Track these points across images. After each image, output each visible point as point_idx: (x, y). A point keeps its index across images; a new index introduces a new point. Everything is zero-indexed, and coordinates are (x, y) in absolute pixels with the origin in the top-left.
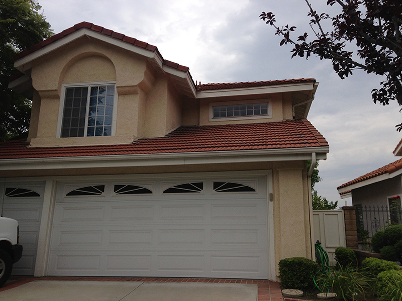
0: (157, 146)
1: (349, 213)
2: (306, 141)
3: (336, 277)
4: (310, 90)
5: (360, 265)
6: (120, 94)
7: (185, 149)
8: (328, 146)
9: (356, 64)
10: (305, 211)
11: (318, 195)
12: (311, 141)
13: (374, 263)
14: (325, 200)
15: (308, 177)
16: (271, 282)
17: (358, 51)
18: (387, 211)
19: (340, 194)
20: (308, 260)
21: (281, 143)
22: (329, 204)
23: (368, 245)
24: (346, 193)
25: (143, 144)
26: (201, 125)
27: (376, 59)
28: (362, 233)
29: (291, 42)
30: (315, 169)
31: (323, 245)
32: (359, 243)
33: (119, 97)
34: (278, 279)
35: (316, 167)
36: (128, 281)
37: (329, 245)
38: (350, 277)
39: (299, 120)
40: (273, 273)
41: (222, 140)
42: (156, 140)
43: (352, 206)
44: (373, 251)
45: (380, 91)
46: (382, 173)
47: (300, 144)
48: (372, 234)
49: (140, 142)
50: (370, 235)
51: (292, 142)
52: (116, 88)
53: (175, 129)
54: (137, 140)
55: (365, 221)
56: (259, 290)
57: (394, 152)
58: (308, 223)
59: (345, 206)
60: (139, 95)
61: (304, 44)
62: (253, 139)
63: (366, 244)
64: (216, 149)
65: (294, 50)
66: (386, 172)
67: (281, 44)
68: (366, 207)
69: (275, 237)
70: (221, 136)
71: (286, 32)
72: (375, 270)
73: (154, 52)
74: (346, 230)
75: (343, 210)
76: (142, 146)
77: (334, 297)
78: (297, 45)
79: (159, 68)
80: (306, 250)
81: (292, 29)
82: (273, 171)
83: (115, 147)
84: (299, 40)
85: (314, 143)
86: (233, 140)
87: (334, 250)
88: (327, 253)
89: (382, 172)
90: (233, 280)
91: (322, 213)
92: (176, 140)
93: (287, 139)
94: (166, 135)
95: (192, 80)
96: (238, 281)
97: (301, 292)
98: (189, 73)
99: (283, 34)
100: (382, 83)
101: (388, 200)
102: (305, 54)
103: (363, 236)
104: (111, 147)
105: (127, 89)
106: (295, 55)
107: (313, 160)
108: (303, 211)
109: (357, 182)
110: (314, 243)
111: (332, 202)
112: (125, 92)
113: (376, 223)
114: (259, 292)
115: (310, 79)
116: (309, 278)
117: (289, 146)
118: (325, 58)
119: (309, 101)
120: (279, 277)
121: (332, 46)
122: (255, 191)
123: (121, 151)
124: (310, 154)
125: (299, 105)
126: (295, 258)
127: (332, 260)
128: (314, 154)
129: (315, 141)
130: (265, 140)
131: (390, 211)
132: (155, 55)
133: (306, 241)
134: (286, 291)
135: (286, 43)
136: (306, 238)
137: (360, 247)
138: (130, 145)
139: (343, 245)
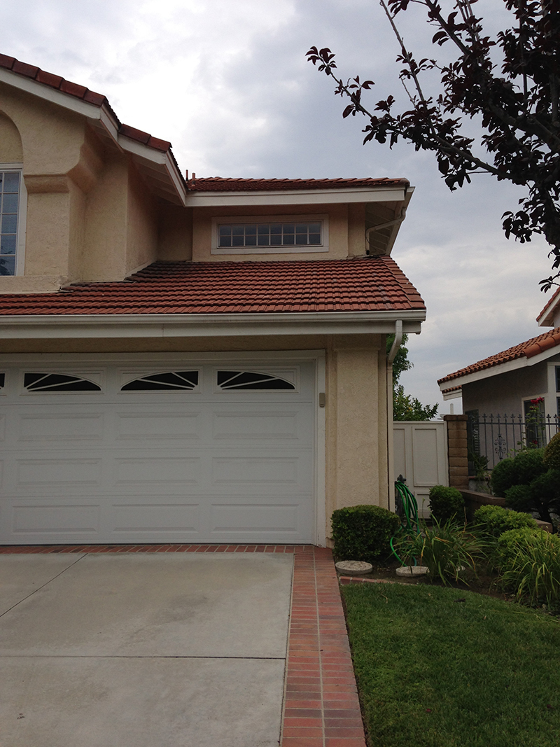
0: (108, 299)
1: (455, 427)
2: (387, 298)
3: (429, 541)
4: (398, 202)
5: (470, 518)
6: (32, 191)
7: (163, 306)
8: (425, 308)
9: (479, 164)
10: (380, 425)
11: (406, 394)
12: (396, 299)
13: (493, 515)
14: (416, 402)
15: (387, 364)
16: (317, 548)
17: (484, 137)
18: (520, 424)
19: (443, 392)
20: (383, 510)
21: (342, 301)
22: (423, 410)
23: (486, 483)
24: (453, 390)
25: (80, 294)
26: (196, 259)
27: (514, 155)
28: (476, 462)
29: (364, 111)
30: (402, 346)
31: (408, 483)
32: (470, 479)
33: (30, 197)
34: (331, 542)
35: (404, 344)
36: (56, 551)
37: (420, 483)
38: (453, 540)
39: (375, 257)
40: (322, 533)
41: (234, 292)
42: (107, 288)
43: (461, 413)
44: (493, 494)
45: (518, 215)
46: (516, 357)
47: (376, 303)
48: (493, 462)
49: (75, 291)
50: (490, 465)
51: (362, 299)
52: (22, 178)
53: (145, 266)
54: (67, 285)
55: (482, 439)
56: (296, 562)
57: (538, 320)
58: (384, 446)
59: (449, 414)
60: (69, 195)
61: (388, 118)
62: (292, 291)
63: (482, 480)
64: (222, 309)
65: (368, 128)
66: (522, 355)
67: (345, 114)
68: (485, 416)
69: (327, 470)
70: (232, 284)
71: (354, 90)
72: (495, 526)
73: (99, 106)
74: (449, 457)
75: (445, 422)
76: (78, 299)
77: (424, 575)
78: (374, 119)
79: (110, 140)
80: (380, 491)
81: (366, 85)
82: (326, 353)
83: (23, 299)
84: (377, 109)
85: (401, 303)
86: (256, 292)
87: (427, 491)
88: (416, 497)
89: (516, 355)
90: (251, 547)
91: (409, 427)
92: (146, 289)
93: (354, 294)
94: (127, 279)
95: (178, 168)
96: (260, 547)
97: (367, 566)
98: (172, 154)
99: (349, 94)
100: (521, 201)
101: (523, 403)
102: (388, 138)
103: (478, 466)
104: (15, 300)
105: (46, 181)
106: (369, 138)
107: (397, 334)
108: (376, 424)
109: (471, 372)
110: (393, 479)
111: (428, 406)
112: (42, 187)
113: (500, 444)
114: (296, 568)
115: (399, 180)
116: (383, 542)
117: (356, 306)
118: (424, 148)
119: (396, 221)
120: (331, 539)
121: (438, 125)
122: (293, 388)
123: (36, 307)
124: (393, 323)
125: (378, 228)
126: (359, 507)
127: (424, 508)
128: (399, 324)
129: (403, 298)
130: (313, 295)
131: (526, 424)
132: (103, 114)
133: (380, 477)
134: (344, 565)
135: (354, 114)
136: (379, 472)
137: (472, 485)
138: (54, 295)
139: (443, 482)
